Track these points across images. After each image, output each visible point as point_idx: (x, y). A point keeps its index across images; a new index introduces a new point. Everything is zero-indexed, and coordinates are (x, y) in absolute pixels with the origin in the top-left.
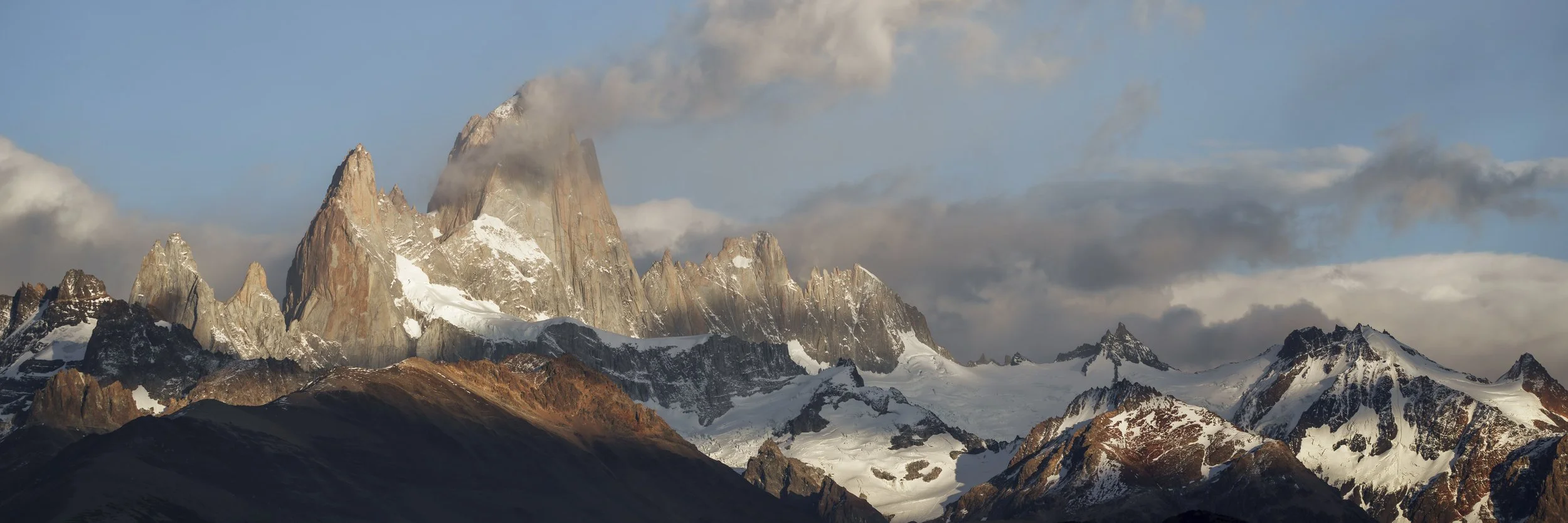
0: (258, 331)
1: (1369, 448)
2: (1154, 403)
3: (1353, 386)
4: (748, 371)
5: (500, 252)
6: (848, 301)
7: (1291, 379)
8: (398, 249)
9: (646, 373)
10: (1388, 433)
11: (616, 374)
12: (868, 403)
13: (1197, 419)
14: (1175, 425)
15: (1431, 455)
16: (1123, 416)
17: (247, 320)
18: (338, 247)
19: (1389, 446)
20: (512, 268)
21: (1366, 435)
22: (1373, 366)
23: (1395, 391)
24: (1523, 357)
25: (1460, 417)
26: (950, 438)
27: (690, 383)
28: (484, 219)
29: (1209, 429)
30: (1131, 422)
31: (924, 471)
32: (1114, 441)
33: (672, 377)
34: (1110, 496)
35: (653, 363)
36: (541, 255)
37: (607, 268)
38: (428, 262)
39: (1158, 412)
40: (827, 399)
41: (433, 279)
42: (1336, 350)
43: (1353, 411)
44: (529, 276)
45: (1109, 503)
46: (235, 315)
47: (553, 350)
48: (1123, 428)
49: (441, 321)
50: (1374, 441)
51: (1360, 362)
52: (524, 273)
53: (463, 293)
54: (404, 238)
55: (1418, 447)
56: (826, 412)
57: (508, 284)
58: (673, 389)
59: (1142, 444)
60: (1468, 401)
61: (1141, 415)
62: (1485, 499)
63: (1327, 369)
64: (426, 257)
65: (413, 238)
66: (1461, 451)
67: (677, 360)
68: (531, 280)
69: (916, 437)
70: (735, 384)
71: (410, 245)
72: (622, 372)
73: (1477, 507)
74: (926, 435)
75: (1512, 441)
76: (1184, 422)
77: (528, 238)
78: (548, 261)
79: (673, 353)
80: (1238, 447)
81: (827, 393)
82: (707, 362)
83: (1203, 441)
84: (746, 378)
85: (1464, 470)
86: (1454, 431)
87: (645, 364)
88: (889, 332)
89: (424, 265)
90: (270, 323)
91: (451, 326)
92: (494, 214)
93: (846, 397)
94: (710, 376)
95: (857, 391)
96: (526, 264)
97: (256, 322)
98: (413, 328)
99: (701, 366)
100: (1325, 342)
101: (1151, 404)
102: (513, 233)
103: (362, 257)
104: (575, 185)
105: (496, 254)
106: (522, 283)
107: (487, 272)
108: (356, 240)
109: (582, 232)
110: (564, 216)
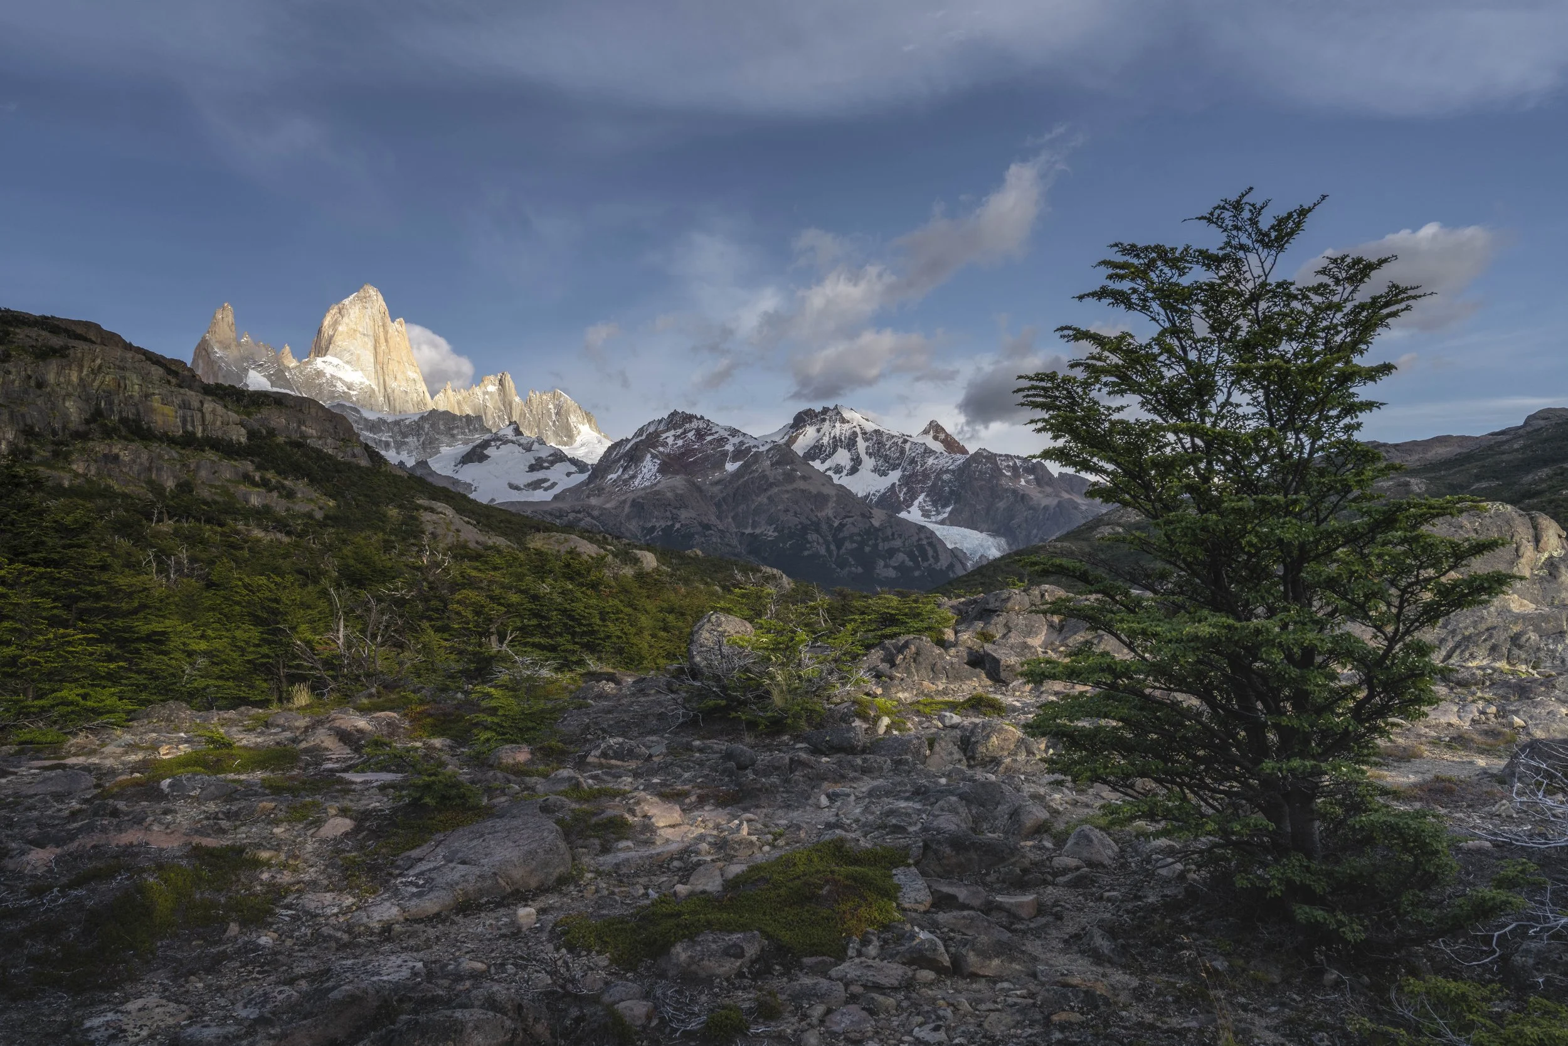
1: (845, 472)
2: (695, 424)
3: (835, 437)
4: (455, 432)
6: (551, 409)
7: (797, 437)
8: (253, 367)
9: (390, 433)
10: (857, 462)
12: (520, 445)
13: (726, 434)
14: (709, 438)
15: (884, 474)
16: (672, 432)
18: (203, 362)
19: (857, 470)
20: (339, 384)
21: (843, 464)
22: (846, 426)
23: (859, 440)
24: (932, 422)
25: (902, 452)
26: (568, 463)
27: (415, 439)
28: (328, 358)
29: (736, 440)
30: (676, 437)
31: (546, 485)
32: (661, 449)
33: (405, 436)
34: (647, 484)
35: (396, 429)
36: (365, 380)
37: (406, 388)
38: (272, 375)
39: (698, 431)
40: (493, 443)
41: (273, 385)
42: (824, 420)
43: (835, 451)
44: (354, 390)
45: (645, 488)
48: (670, 441)
50: (848, 467)
51: (838, 425)
52: (349, 389)
55: (875, 470)
56: (490, 451)
57: (333, 392)
58: (405, 443)
59: (683, 450)
60: (905, 441)
61: (685, 432)
62: (921, 498)
63: (818, 431)
64: (272, 372)
66: (904, 470)
67: (408, 426)
68: (353, 393)
69: (546, 464)
70: (445, 439)
73: (916, 503)
74: (552, 463)
75: (935, 462)
76: (716, 436)
77: (356, 370)
78: (368, 383)
79: (407, 422)
80: (754, 450)
81: (494, 440)
82: (427, 426)
83: (729, 447)
84: (453, 436)
85: (906, 481)
86: (898, 458)
87: (390, 429)
88: (572, 423)
89: (268, 377)
92: (335, 355)
93: (506, 442)
94: (427, 434)
95: (514, 438)
96: (352, 384)
99: (423, 428)
100: (816, 416)
101: (693, 425)
102: (348, 367)
103: (216, 368)
104: (386, 341)
105: (328, 376)
106: (344, 393)
107: (320, 385)
108: (212, 357)
109: (390, 367)
110: (380, 358)
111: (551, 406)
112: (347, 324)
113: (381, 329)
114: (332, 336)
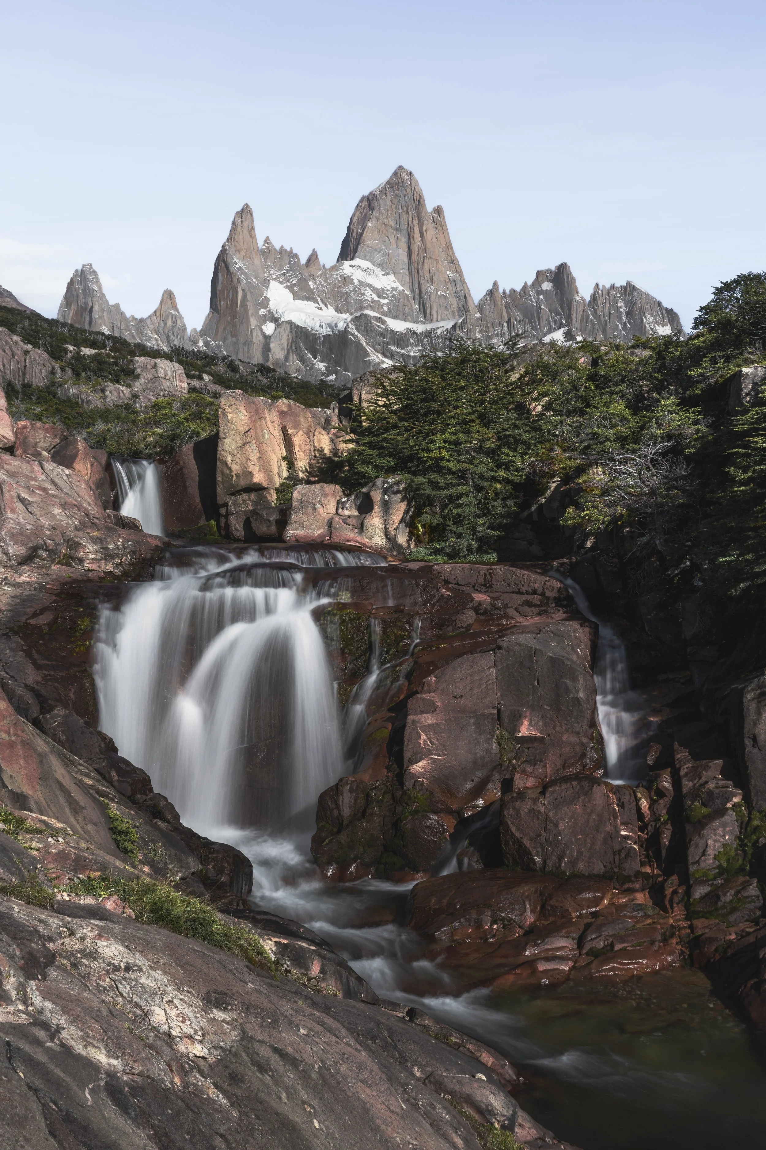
0: (168, 336)
5: (359, 281)
6: (620, 307)
8: (274, 277)
9: (420, 348)
11: (398, 350)
17: (161, 329)
18: (223, 275)
20: (369, 291)
28: (357, 261)
35: (426, 340)
36: (398, 284)
37: (445, 292)
38: (294, 285)
41: (296, 297)
44: (385, 298)
46: (152, 327)
47: (353, 335)
49: (290, 323)
52: (379, 297)
53: (317, 305)
54: (280, 270)
57: (361, 302)
64: (294, 282)
65: (287, 270)
67: (438, 337)
68: (386, 301)
71: (284, 274)
72: (402, 349)
77: (387, 274)
78: (401, 288)
79: (439, 332)
87: (420, 342)
88: (647, 326)
89: (290, 288)
90: (176, 330)
91: (298, 327)
92: (364, 258)
96: (382, 290)
97: (166, 331)
98: (269, 328)
102: (378, 270)
103: (235, 280)
104: (422, 235)
105: (356, 282)
106: (373, 301)
107: (348, 294)
108: (232, 269)
109: (426, 267)
110: (414, 257)
111: (621, 304)
112: (378, 219)
113: (416, 222)
114: (362, 234)
